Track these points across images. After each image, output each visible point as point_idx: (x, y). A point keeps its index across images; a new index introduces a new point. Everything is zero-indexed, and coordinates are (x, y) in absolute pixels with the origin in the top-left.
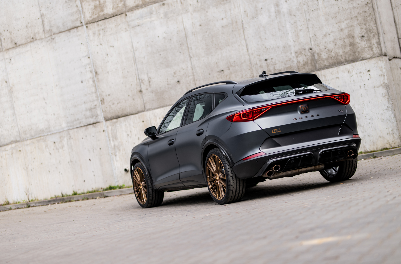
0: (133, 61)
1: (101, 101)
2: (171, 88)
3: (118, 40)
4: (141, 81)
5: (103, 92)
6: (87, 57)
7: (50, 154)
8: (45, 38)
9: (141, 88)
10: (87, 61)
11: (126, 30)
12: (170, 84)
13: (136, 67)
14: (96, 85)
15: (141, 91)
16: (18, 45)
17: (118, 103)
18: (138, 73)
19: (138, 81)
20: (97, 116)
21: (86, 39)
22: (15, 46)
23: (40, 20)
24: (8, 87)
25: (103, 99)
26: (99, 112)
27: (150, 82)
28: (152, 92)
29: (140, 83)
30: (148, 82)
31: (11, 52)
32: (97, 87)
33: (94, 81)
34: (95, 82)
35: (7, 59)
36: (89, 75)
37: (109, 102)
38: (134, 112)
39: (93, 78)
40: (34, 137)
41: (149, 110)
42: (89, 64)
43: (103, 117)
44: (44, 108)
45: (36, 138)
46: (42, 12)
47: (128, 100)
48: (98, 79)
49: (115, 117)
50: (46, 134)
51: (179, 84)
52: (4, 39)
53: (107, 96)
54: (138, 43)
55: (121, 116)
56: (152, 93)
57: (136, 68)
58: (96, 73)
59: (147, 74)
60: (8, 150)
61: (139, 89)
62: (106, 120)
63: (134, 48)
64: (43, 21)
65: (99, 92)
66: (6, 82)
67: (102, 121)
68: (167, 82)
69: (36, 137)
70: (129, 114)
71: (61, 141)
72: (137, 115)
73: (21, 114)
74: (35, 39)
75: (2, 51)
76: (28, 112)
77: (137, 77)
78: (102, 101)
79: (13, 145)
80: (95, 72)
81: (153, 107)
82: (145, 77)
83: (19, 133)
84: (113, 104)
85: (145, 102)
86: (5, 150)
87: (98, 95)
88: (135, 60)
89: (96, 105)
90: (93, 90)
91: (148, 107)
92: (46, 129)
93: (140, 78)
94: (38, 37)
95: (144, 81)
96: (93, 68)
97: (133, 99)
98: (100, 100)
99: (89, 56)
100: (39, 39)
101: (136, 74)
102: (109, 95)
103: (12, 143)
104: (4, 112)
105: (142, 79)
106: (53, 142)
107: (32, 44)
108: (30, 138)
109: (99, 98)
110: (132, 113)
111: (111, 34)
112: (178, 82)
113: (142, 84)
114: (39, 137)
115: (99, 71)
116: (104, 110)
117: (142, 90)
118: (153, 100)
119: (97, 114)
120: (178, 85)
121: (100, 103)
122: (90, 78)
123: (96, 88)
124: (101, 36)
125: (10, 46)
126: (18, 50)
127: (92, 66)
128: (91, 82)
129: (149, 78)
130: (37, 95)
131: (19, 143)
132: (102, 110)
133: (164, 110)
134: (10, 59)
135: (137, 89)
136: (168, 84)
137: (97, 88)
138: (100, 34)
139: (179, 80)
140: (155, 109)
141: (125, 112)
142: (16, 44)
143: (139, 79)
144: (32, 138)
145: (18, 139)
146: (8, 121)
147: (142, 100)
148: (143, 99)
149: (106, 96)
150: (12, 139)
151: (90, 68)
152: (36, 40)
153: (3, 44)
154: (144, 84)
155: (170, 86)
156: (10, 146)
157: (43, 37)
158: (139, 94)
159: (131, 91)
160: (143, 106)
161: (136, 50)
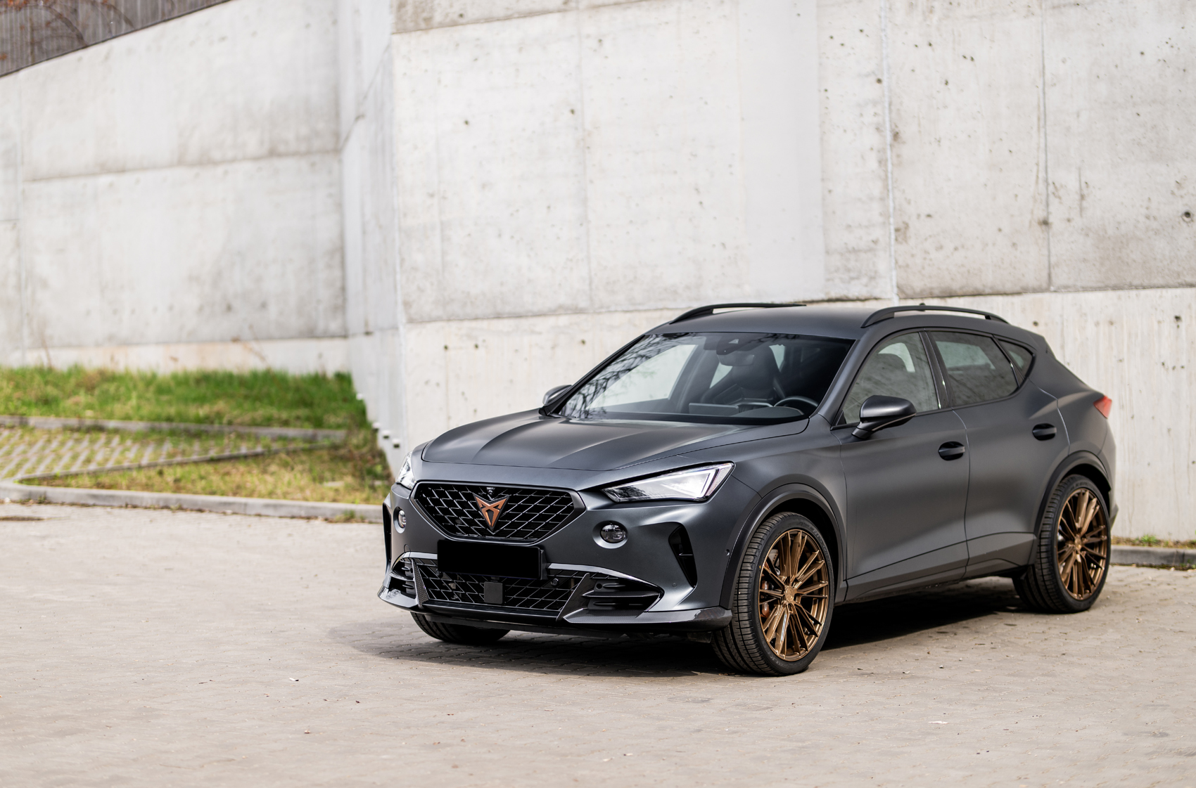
0: (1035, 120)
1: (897, 230)
2: (1157, 232)
3: (992, 41)
4: (1051, 188)
5: (909, 202)
6: (873, 79)
9: (1049, 213)
10: (872, 91)
11: (1030, 13)
12: (1155, 218)
13: (1042, 141)
14: (889, 175)
15: (1045, 223)
17: (956, 249)
18: (1046, 162)
19: (1042, 186)
20: (872, 278)
21: (880, 17)
24: (576, 129)
25: (907, 226)
26: (883, 264)
27: (1082, 197)
28: (1086, 232)
29: (1048, 195)
30: (1077, 197)
31: (606, 16)
32: (890, 182)
33: (882, 162)
34: (886, 165)
35: (588, 36)
36: (871, 139)
37: (926, 239)
38: (1008, 287)
39: (882, 151)
40: (641, 308)
41: (1066, 288)
42: (875, 103)
43: (894, 283)
44: (690, 220)
45: (646, 311)
47: (994, 244)
48: (898, 156)
49: (936, 292)
51: (1187, 222)
53: (923, 217)
54: (1064, 61)
55: (960, 292)
56: (1087, 235)
57: (1042, 145)
58: (896, 136)
59: (1079, 169)
60: (540, 333)
61: (1040, 214)
62: (902, 296)
63: (1048, 76)
65: (894, 199)
66: (573, 112)
67: (889, 296)
68: (1147, 208)
70: (988, 291)
72: (1016, 299)
73: (608, 225)
75: (577, 8)
76: (631, 222)
77: (1042, 175)
78: (902, 232)
79: (563, 320)
80: (892, 130)
81: (1079, 284)
82: (1069, 181)
83: (590, 284)
84: (940, 248)
85: (1053, 260)
86: (533, 332)
87: (891, 210)
88: (1043, 117)
89: (875, 242)
90: (876, 189)
91: (1060, 278)
92: (688, 288)
93: (1050, 181)
95: (1061, 193)
96: (887, 119)
97: (1014, 245)
98: (892, 228)
99: (880, 77)
101: (1037, 164)
102: (929, 216)
103: (560, 315)
104: (549, 207)
105: (1057, 185)
108: (625, 309)
109: (892, 220)
110: (1000, 288)
111: (973, 17)
112: (1187, 214)
113: (1054, 202)
114: (656, 310)
115: (907, 131)
116: (900, 262)
117: (1051, 220)
118: (1085, 260)
119: (876, 272)
120: (1184, 225)
121: (893, 237)
122: (872, 149)
123: (886, 187)
124: (935, 18)
126: (633, 14)
127: (887, 111)
128: (873, 164)
129: (1084, 185)
130: (675, 172)
131: (583, 317)
132: (896, 262)
133: (1119, 298)
134: (600, 41)
135: (1032, 213)
136: (1148, 217)
137: (890, 187)
138: (931, 10)
139: (1191, 211)
140: (1085, 289)
141: (977, 284)
143: (1046, 181)
144: (631, 308)
145: (583, 304)
146: (558, 238)
147: (1045, 252)
148: (1049, 251)
149: (919, 216)
150: (563, 299)
151: (876, 114)
154: (1061, 203)
155: (1155, 225)
156: (551, 321)
158: (1038, 231)
159: (1012, 216)
160: (1045, 274)
161: (1054, 85)
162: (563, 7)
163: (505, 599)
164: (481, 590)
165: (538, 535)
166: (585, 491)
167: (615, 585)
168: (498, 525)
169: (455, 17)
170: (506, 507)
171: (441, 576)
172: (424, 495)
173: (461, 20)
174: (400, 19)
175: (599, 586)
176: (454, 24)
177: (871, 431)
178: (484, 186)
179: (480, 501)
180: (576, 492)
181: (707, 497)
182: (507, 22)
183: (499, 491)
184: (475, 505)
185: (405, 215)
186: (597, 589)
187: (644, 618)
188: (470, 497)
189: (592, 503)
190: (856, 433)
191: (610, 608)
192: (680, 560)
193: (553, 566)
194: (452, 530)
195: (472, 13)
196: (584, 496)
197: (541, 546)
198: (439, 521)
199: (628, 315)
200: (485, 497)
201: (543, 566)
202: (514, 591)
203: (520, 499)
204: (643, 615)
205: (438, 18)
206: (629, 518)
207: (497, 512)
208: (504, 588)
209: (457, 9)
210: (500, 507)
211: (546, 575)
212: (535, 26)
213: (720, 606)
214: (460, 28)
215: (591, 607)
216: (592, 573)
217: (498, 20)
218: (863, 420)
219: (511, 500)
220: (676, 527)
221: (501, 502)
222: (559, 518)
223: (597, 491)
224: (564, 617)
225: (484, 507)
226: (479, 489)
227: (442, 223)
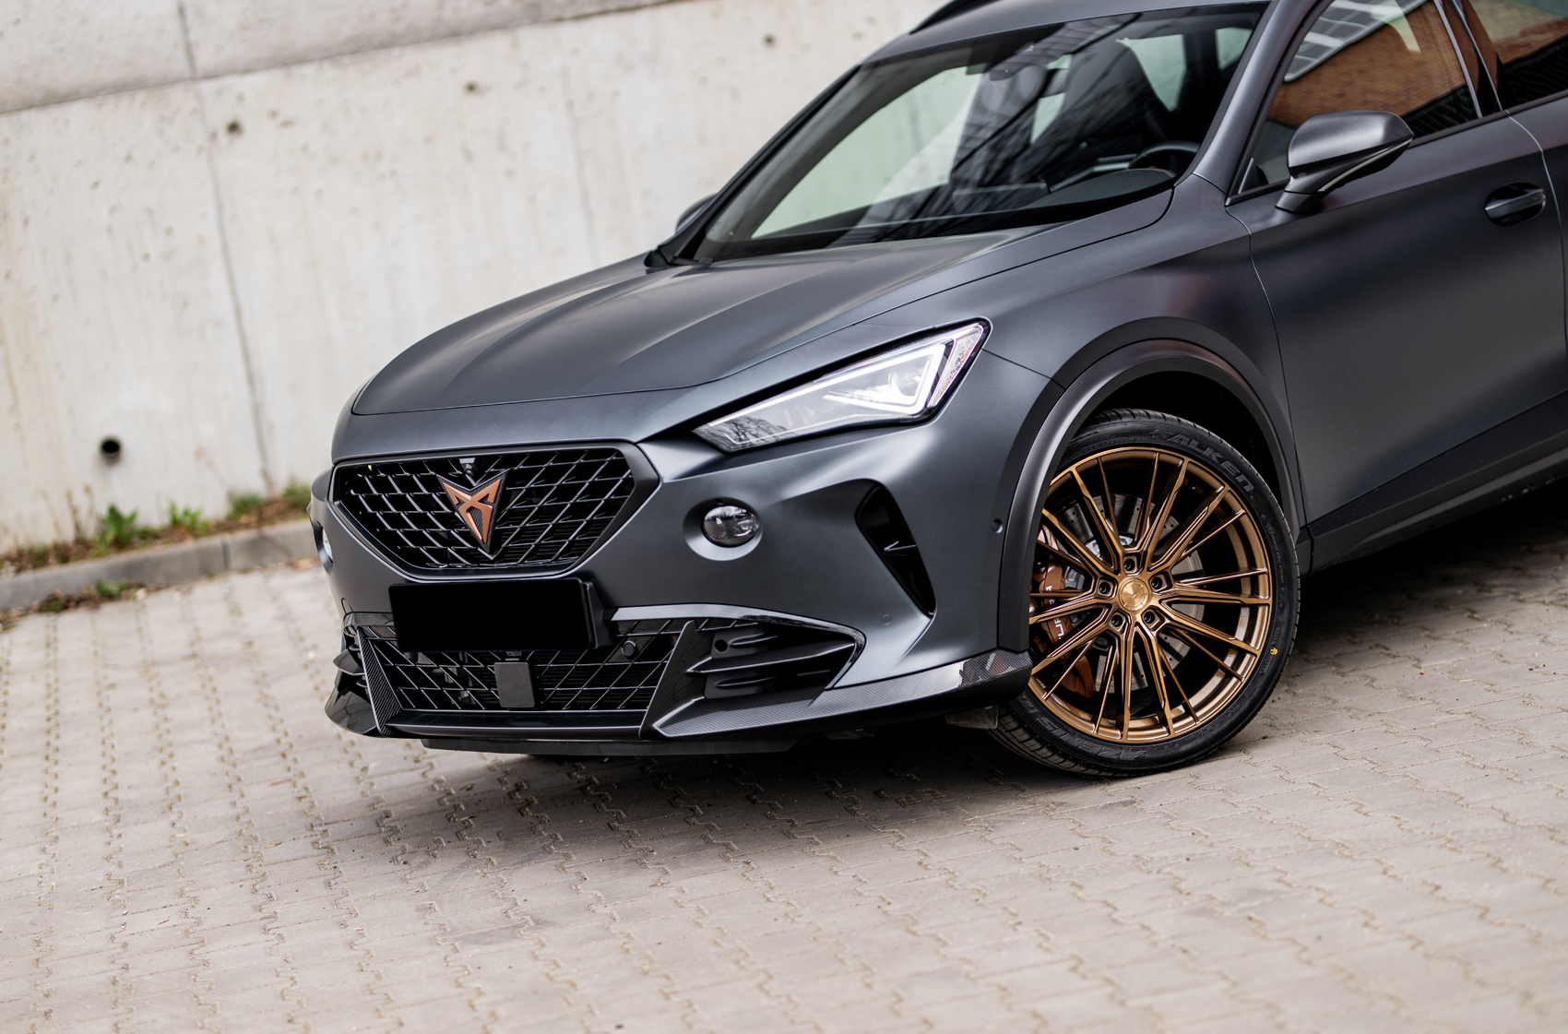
163: (538, 694)
164: (490, 680)
165: (578, 549)
166: (652, 439)
167: (753, 637)
168: (496, 538)
170: (504, 497)
171: (415, 660)
172: (352, 492)
175: (722, 646)
177: (1316, 192)
179: (453, 491)
180: (635, 444)
181: (930, 410)
183: (484, 466)
184: (445, 499)
186: (716, 653)
187: (829, 703)
188: (433, 485)
189: (671, 463)
190: (1285, 204)
191: (752, 691)
192: (889, 560)
193: (623, 614)
194: (412, 560)
196: (649, 449)
197: (585, 575)
198: (387, 543)
200: (462, 481)
201: (597, 617)
202: (555, 675)
203: (526, 476)
204: (826, 698)
206: (756, 486)
207: (487, 510)
208: (534, 672)
210: (491, 499)
211: (606, 635)
213: (999, 648)
215: (712, 691)
216: (697, 621)
218: (1296, 171)
219: (512, 479)
220: (867, 488)
221: (492, 489)
222: (610, 508)
223: (681, 435)
224: (656, 725)
225: (460, 502)
226: (446, 465)
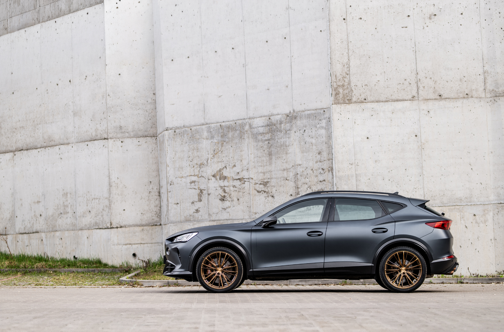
7: (466, 227)
8: (486, 97)
16: (443, 97)
22: (439, 97)
23: (482, 77)
24: (418, 142)
31: (431, 103)
35: (423, 110)
40: (446, 205)
44: (467, 175)
46: (485, 68)
50: (464, 204)
52: (424, 87)
64: (485, 79)
66: (416, 136)
69: (448, 205)
71: (484, 215)
73: (432, 176)
74: (470, 96)
75: (418, 100)
76: (442, 175)
92: (466, 198)
94: (474, 94)
100: (477, 98)
106: (473, 215)
107: (465, 101)
125: (432, 96)
126: (442, 103)
130: (461, 158)
134: (429, 111)
142: (440, 96)
152: (472, 97)
153: (420, 92)
157: (483, 96)
162: (412, 99)
169: (363, 100)
173: (365, 101)
174: (336, 99)
176: (362, 102)
178: (376, 161)
182: (387, 103)
185: (339, 171)
195: (369, 99)
199: (441, 208)
205: (354, 99)
209: (363, 97)
212: (399, 105)
214: (364, 103)
217: (382, 102)
227: (356, 174)
